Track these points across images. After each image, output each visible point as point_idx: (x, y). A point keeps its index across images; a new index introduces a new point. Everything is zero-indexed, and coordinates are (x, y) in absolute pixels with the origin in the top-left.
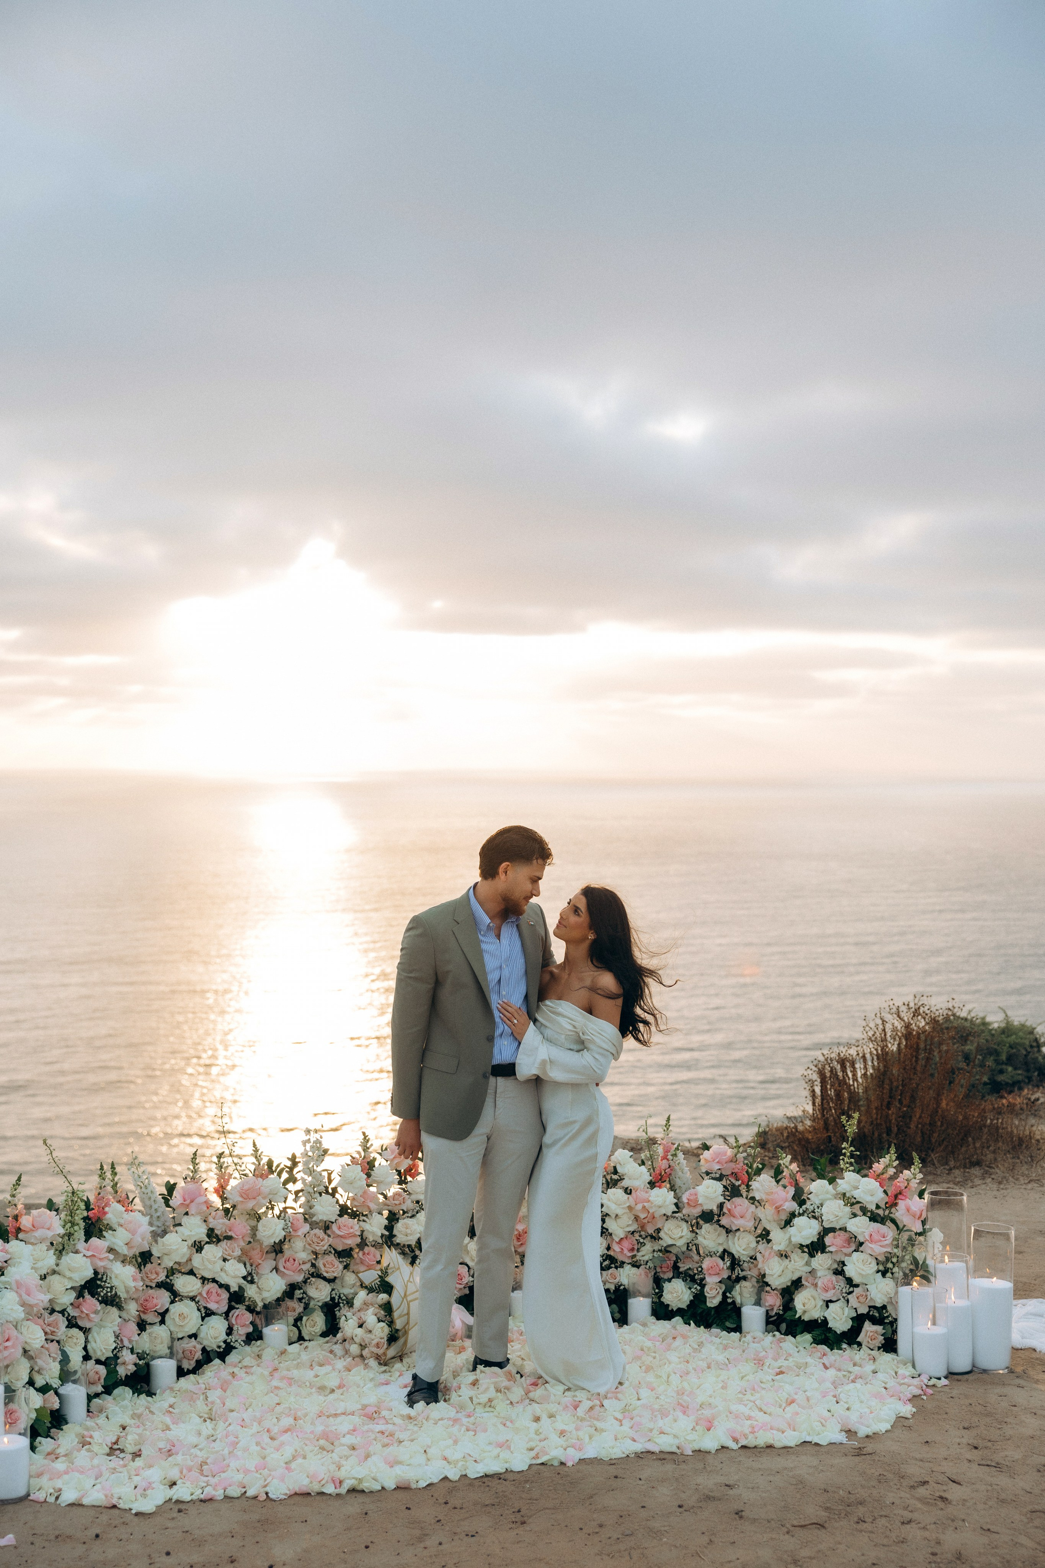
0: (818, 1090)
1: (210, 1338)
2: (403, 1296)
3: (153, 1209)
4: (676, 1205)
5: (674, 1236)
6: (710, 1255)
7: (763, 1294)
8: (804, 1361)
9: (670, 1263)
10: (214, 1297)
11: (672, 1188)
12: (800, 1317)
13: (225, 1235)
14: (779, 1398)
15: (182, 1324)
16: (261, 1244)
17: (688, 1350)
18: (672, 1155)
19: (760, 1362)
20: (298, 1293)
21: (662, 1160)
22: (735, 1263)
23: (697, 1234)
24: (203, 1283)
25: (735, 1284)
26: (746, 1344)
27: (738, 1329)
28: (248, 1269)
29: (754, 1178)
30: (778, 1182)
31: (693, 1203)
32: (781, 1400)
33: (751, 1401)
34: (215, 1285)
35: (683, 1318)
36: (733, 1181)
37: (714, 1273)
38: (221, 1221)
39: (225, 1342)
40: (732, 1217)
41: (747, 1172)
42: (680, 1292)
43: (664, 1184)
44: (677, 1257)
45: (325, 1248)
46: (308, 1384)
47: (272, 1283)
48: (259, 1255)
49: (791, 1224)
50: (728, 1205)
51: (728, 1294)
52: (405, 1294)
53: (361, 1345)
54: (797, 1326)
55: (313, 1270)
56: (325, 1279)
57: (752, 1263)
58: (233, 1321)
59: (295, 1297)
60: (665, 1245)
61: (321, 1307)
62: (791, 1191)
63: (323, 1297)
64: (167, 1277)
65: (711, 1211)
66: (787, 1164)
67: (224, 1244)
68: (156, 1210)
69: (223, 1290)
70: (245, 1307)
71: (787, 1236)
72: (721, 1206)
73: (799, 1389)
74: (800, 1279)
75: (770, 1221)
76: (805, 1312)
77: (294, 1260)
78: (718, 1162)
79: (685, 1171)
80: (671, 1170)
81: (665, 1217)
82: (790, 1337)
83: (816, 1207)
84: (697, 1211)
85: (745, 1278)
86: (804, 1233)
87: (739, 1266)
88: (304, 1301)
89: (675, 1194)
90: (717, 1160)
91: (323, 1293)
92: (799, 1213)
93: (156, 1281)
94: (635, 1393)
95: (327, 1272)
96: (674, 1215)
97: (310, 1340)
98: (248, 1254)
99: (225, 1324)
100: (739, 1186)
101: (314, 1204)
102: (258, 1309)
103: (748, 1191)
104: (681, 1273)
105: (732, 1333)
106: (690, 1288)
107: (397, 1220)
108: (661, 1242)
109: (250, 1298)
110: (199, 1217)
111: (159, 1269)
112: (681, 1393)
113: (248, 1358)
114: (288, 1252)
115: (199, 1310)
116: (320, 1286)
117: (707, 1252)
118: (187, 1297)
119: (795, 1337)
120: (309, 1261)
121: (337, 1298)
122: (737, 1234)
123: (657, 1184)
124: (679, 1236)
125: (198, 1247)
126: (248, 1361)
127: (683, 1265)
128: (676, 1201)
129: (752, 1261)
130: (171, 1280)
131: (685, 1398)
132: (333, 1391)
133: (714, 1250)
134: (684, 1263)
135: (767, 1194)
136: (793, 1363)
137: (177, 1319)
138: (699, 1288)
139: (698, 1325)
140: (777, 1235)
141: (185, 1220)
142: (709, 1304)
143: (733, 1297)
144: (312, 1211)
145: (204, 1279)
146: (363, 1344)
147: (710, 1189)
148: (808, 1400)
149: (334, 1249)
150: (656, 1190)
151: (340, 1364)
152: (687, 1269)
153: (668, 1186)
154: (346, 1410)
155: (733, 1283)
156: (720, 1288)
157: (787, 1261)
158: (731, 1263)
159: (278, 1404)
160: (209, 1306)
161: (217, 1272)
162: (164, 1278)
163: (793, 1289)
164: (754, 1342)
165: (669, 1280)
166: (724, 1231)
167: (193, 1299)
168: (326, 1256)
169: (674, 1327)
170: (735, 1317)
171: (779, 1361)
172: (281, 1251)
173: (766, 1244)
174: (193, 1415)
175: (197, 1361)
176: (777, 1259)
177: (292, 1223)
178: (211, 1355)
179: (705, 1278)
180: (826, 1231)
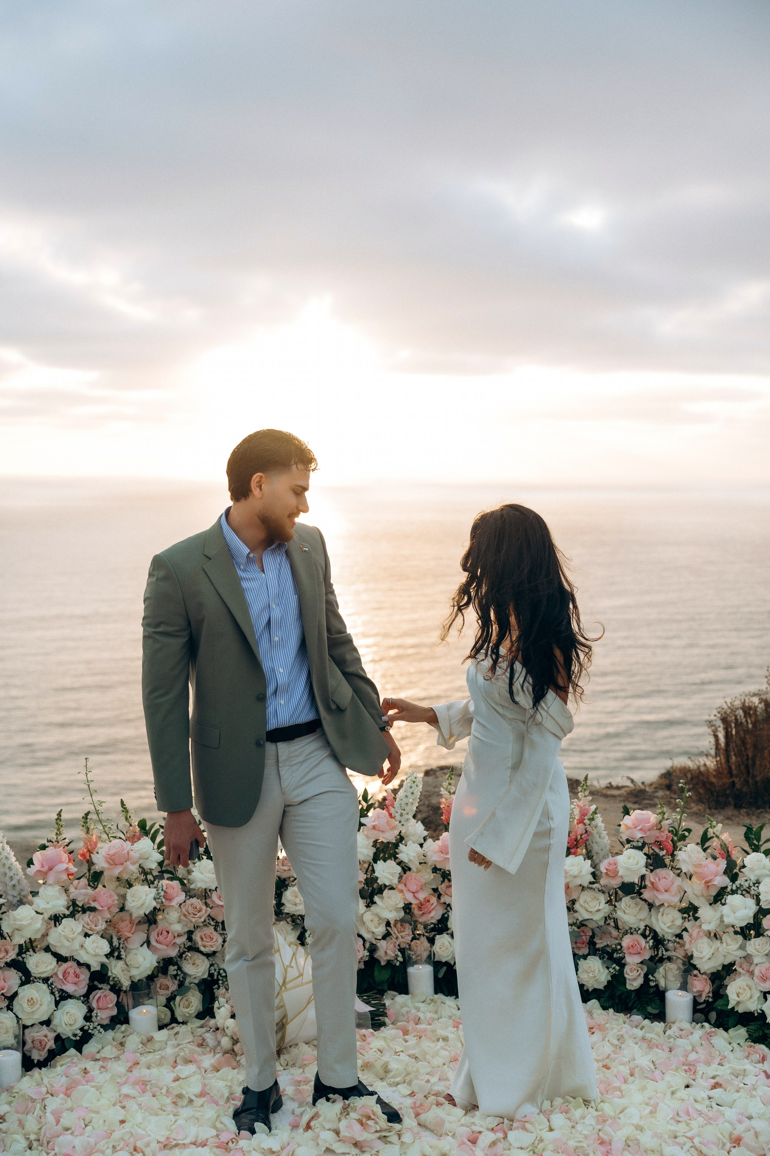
0: (721, 735)
1: (64, 1025)
2: (281, 983)
3: (7, 877)
4: (594, 874)
5: (591, 910)
6: (630, 931)
7: (690, 978)
8: (742, 1068)
9: (586, 938)
10: (71, 978)
11: (589, 856)
12: (733, 1008)
13: (88, 906)
14: (722, 1134)
15: (32, 1010)
16: (131, 915)
17: (608, 1049)
18: (589, 819)
19: (690, 1068)
20: (172, 969)
21: (578, 824)
22: (658, 941)
23: (616, 907)
24: (58, 962)
25: (658, 964)
26: (672, 1040)
27: (660, 1016)
28: (114, 944)
29: (680, 845)
30: (705, 850)
31: (613, 873)
32: (724, 1137)
33: (687, 1137)
34: (74, 964)
35: (599, 1001)
36: (657, 850)
37: (635, 952)
38: (83, 891)
39: (82, 1029)
40: (655, 892)
41: (672, 840)
42: (597, 971)
43: (579, 850)
44: (593, 932)
45: (203, 920)
46: (164, 1091)
47: (140, 959)
48: (128, 929)
49: (723, 901)
50: (651, 877)
51: (650, 977)
52: (284, 982)
53: (232, 1038)
54: (728, 1016)
55: (189, 944)
56: (201, 953)
57: (678, 943)
58: (94, 1005)
59: (169, 973)
60: (581, 919)
61: (198, 985)
62: (723, 864)
63: (200, 974)
64: (19, 954)
65: (633, 884)
66: (718, 833)
67: (86, 917)
68: (11, 878)
69: (84, 970)
70: (109, 987)
71: (718, 915)
72: (643, 878)
73: (742, 1114)
74: (732, 964)
75: (698, 896)
76: (738, 1003)
77: (168, 932)
78: (640, 830)
79: (602, 835)
80: (588, 835)
81: (581, 888)
82: (721, 1031)
83: (751, 884)
84: (615, 883)
85: (669, 959)
86: (739, 914)
87: (663, 945)
88: (178, 978)
89: (592, 861)
90: (640, 827)
91: (199, 970)
92: (732, 890)
93: (4, 960)
94: (546, 1120)
95: (205, 946)
96: (591, 886)
97: (184, 1023)
98: (117, 926)
99: (84, 1009)
100: (664, 856)
101: (193, 869)
102: (124, 988)
103: (673, 861)
104: (598, 949)
105: (656, 1023)
106: (608, 968)
107: (286, 887)
108: (575, 915)
109: (114, 978)
110: (57, 888)
111: (9, 948)
112: (603, 1120)
113: (108, 1048)
114: (161, 925)
115: (52, 993)
116: (198, 962)
117: (627, 928)
118: (39, 978)
119: (726, 1030)
120: (184, 933)
121: (216, 974)
122: (661, 910)
123: (572, 851)
124: (596, 909)
125: (56, 919)
126: (109, 1051)
127: (601, 941)
128: (593, 870)
129: (677, 940)
130: (23, 958)
131: (607, 1129)
132: (191, 1101)
133: (635, 926)
134: (601, 939)
135: (695, 866)
136: (729, 1071)
137: (25, 1005)
138: (617, 968)
139: (617, 1011)
140: (706, 912)
141: (41, 890)
142: (629, 987)
143: (656, 981)
144: (190, 877)
145: (60, 959)
146: (235, 1038)
147: (632, 859)
148: (757, 1135)
149: (213, 919)
150: (571, 858)
151: (208, 1060)
152: (605, 946)
153: (584, 851)
154: (197, 1137)
155: (655, 964)
156: (642, 970)
157: (718, 943)
158: (653, 943)
159: (122, 1122)
160: (64, 988)
161: (77, 950)
162: (14, 957)
163: (724, 973)
164: (681, 1037)
165: (585, 957)
166: (646, 907)
167: (46, 980)
168: (205, 929)
169: (590, 1013)
170: (658, 1001)
171: (715, 1066)
172: (155, 922)
173: (692, 922)
174: (19, 1137)
175: (49, 1051)
176: (706, 940)
177: (165, 892)
178: (67, 1044)
179: (624, 957)
180: (762, 913)
